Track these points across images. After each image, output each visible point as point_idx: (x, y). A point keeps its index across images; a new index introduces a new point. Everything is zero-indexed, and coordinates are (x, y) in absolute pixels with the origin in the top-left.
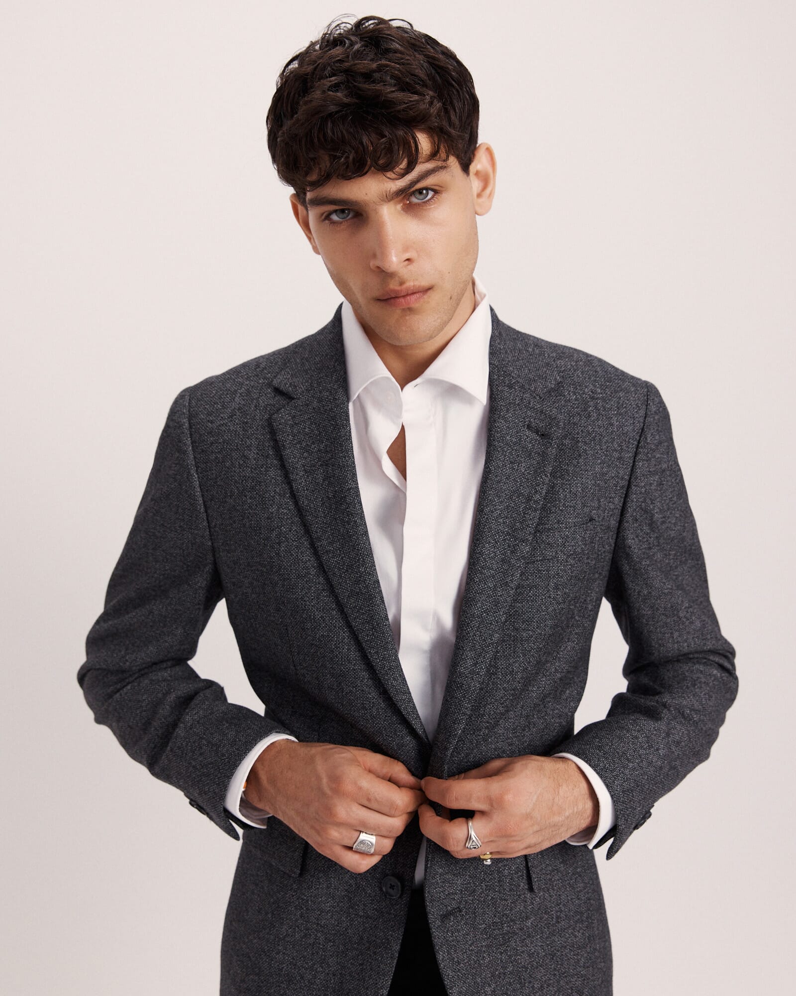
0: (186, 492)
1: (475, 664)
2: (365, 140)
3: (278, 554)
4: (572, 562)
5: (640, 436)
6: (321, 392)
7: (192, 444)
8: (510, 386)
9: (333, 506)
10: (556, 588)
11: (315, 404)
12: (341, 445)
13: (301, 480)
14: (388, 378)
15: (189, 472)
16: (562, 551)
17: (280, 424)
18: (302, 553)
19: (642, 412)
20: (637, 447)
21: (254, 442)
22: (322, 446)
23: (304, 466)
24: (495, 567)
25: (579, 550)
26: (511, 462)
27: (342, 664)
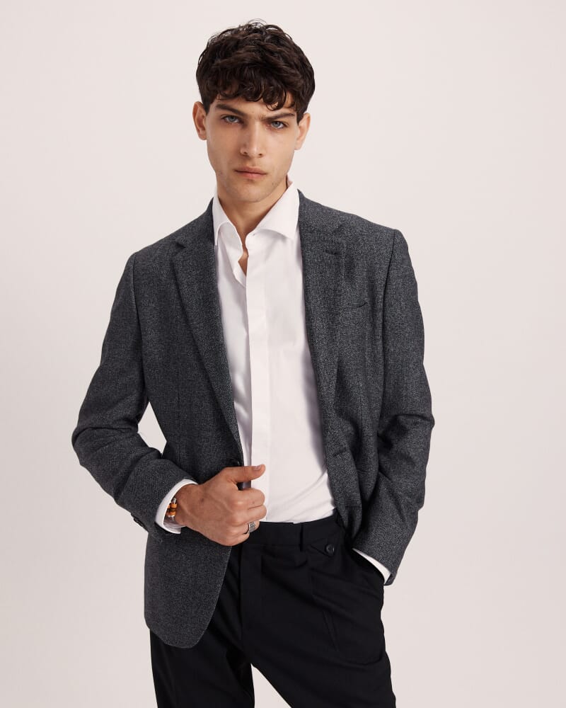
2: (263, 83)
5: (392, 256)
11: (196, 249)
13: (185, 290)
17: (177, 261)
19: (391, 243)
20: (390, 262)
22: (198, 272)
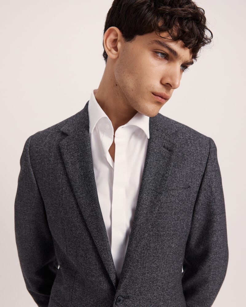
0: (28, 176)
1: (136, 247)
3: (62, 199)
4: (181, 204)
5: (209, 156)
6: (79, 132)
7: (30, 157)
8: (157, 130)
9: (83, 179)
10: (175, 214)
11: (77, 137)
12: (87, 153)
13: (70, 168)
14: (105, 118)
15: (29, 168)
16: (177, 199)
17: (62, 145)
18: (71, 198)
19: (208, 147)
20: (208, 160)
21: (53, 154)
22: (79, 154)
23: (71, 162)
24: (147, 204)
25: (184, 199)
26: (156, 160)
27: (87, 245)
